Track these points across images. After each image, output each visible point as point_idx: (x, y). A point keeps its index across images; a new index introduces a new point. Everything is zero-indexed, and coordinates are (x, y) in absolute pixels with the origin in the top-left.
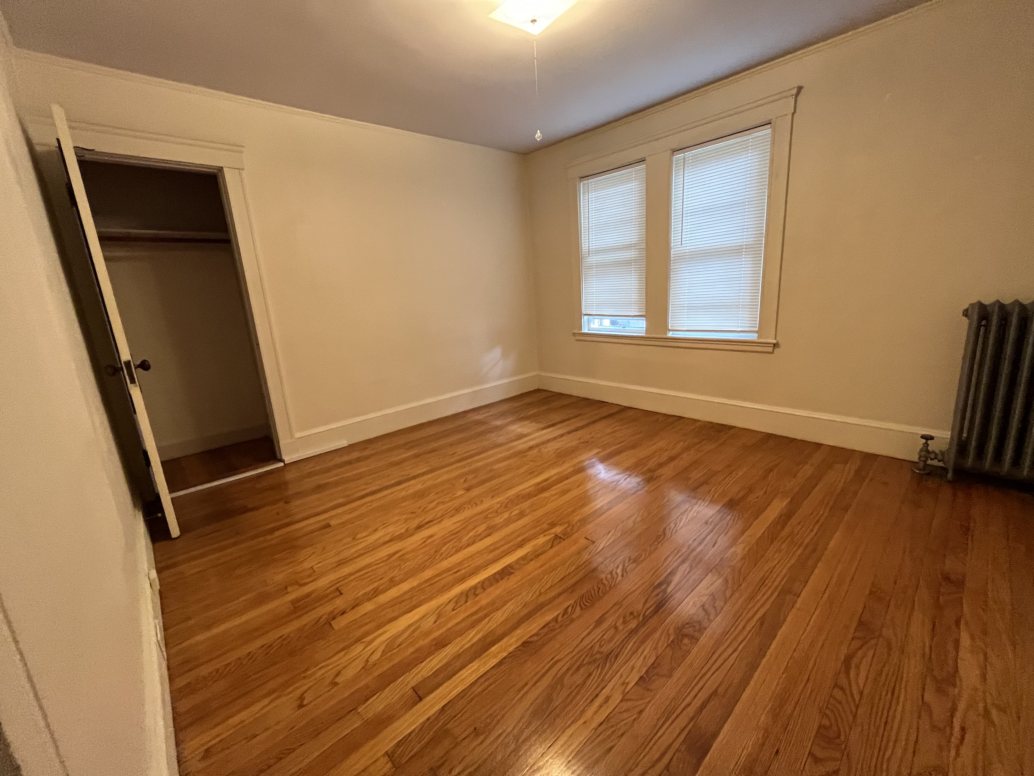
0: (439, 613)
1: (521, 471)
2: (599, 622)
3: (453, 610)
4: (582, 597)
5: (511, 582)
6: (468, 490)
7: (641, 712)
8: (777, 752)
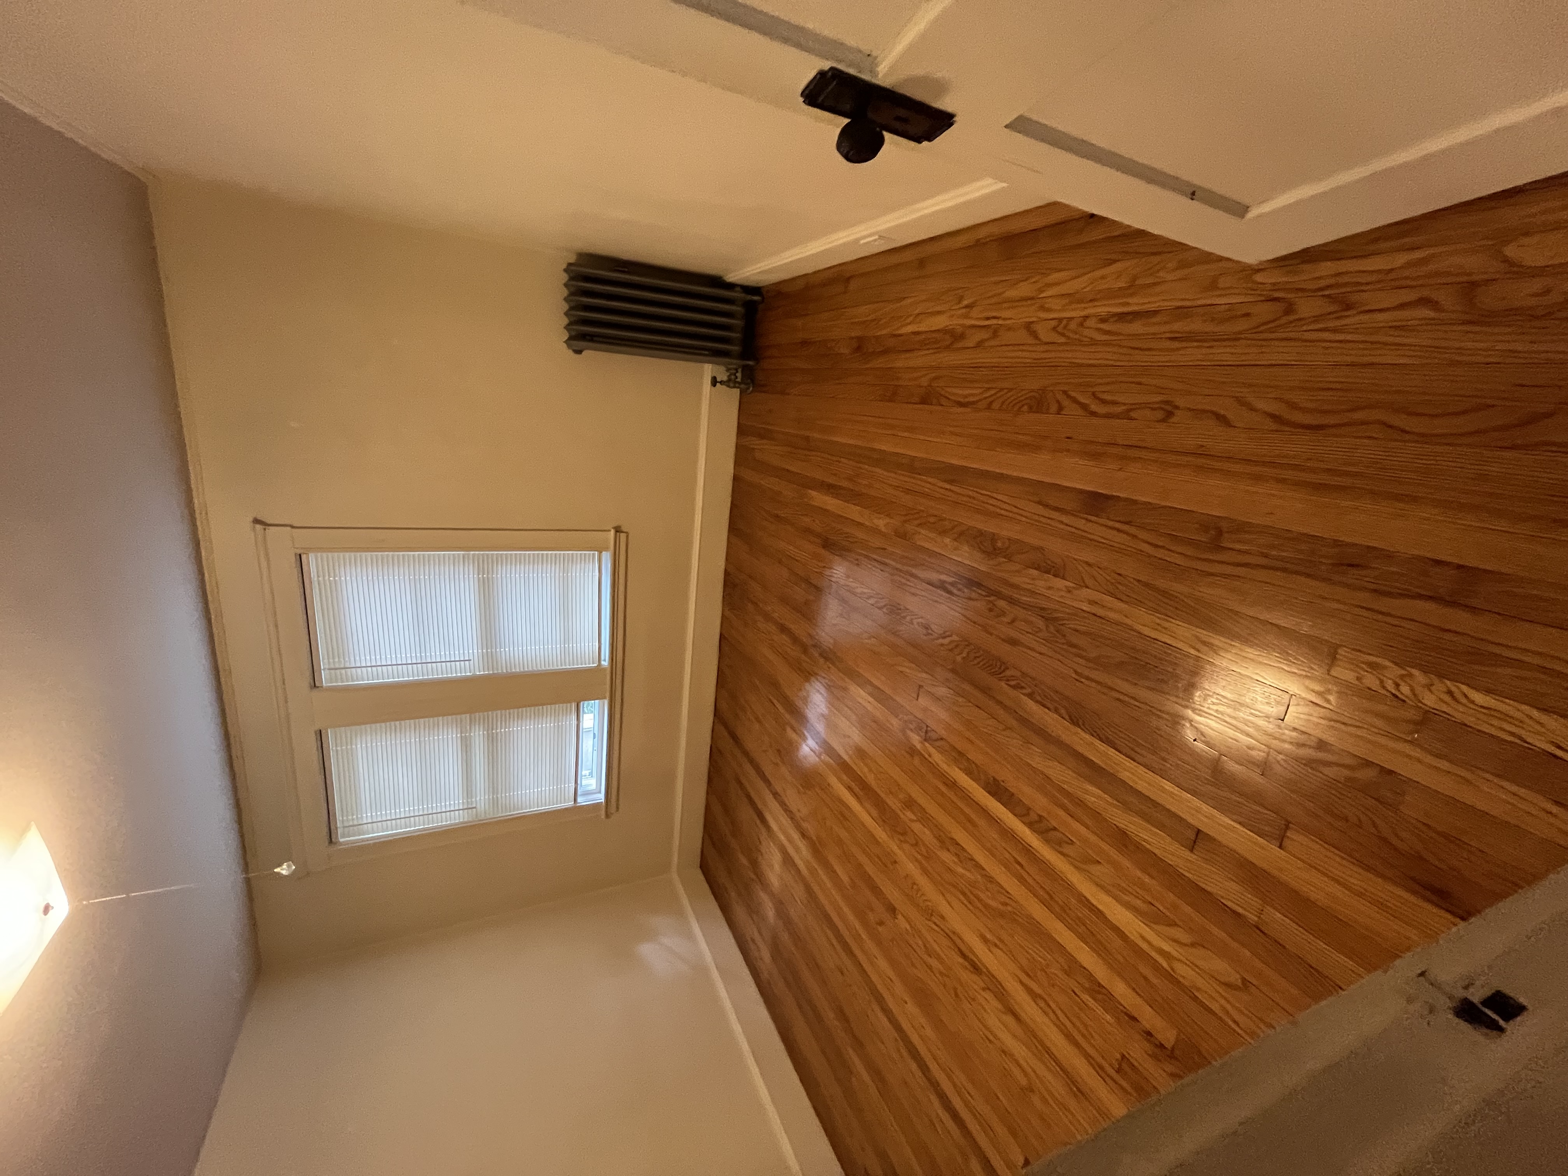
0: (1083, 863)
3: (1072, 843)
4: (993, 674)
8: (1068, 438)
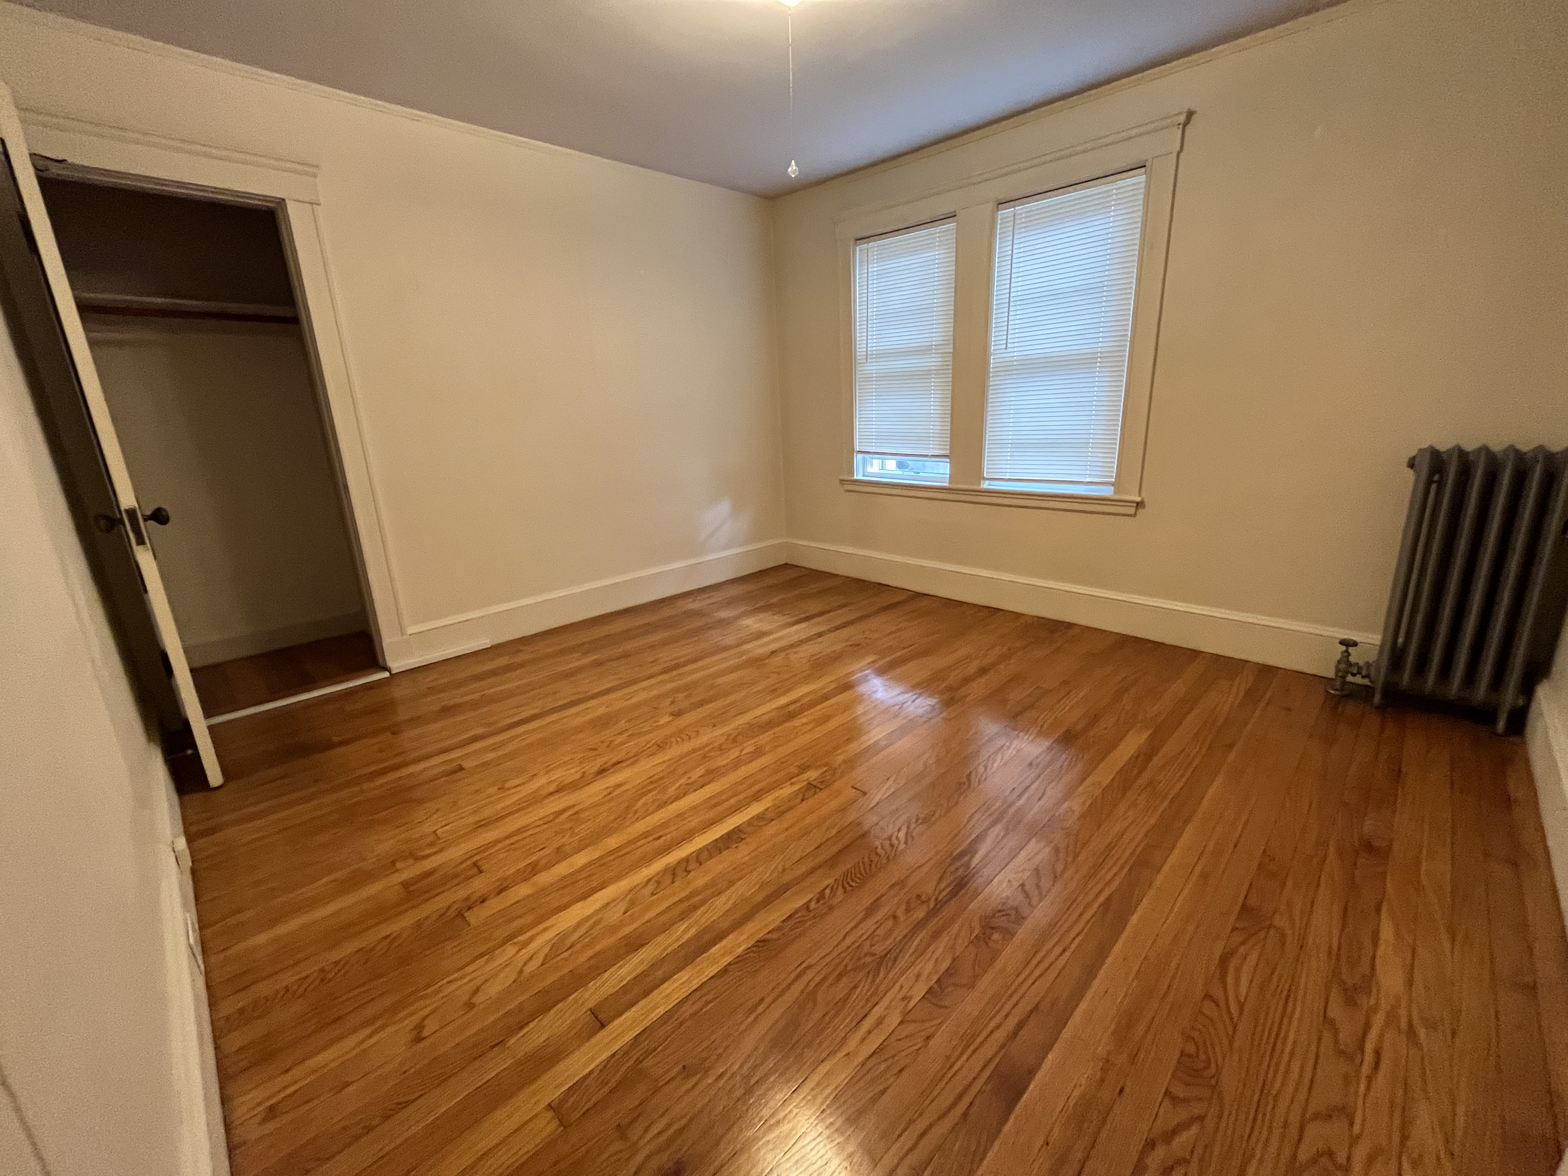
0: (632, 899)
1: (759, 687)
2: (870, 911)
3: (653, 894)
4: (846, 874)
5: (742, 853)
6: (677, 714)
7: (928, 1038)
8: (1121, 1091)
